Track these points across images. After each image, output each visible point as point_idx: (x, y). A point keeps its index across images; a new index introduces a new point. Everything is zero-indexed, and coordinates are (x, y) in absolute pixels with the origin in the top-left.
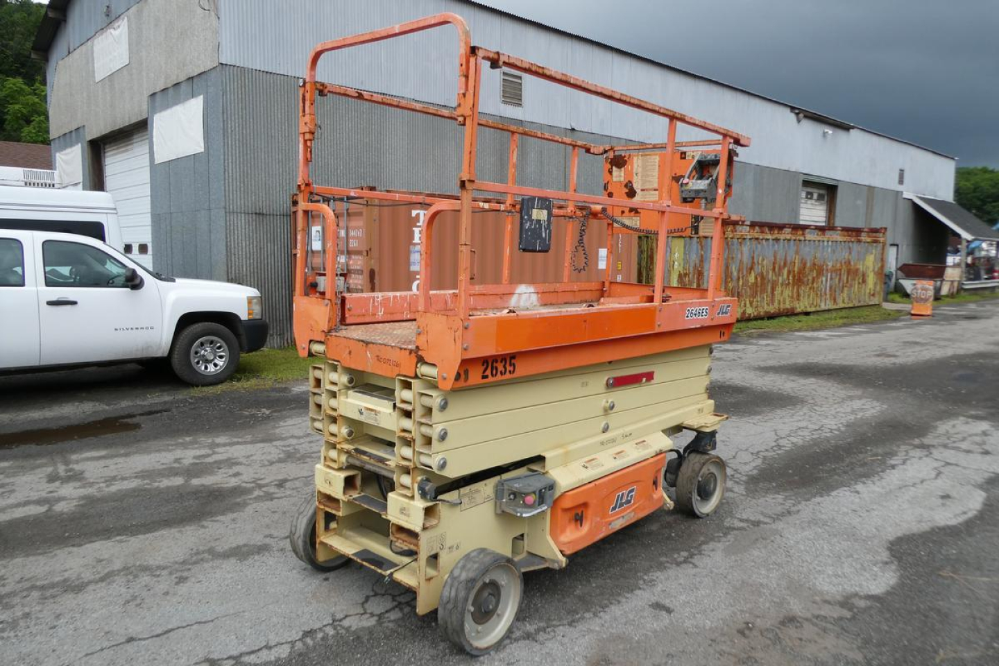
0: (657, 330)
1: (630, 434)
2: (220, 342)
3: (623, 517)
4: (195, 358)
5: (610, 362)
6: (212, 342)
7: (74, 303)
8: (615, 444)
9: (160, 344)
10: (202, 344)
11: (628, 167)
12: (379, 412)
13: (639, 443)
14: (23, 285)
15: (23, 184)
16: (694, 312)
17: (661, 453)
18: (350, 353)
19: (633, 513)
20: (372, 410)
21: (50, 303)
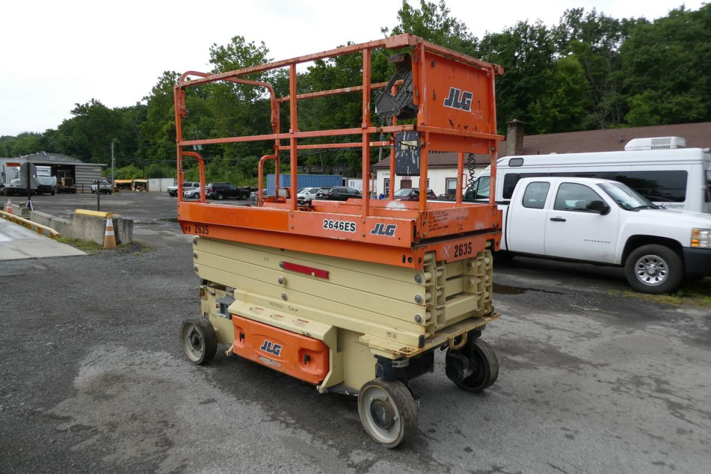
0: (290, 231)
1: (297, 310)
2: (663, 262)
3: (271, 360)
4: (639, 270)
5: (282, 250)
6: (655, 261)
7: (564, 220)
8: (281, 309)
9: (614, 255)
10: (647, 261)
13: (301, 320)
14: (542, 208)
15: (650, 148)
16: (334, 224)
17: (308, 336)
19: (280, 365)
21: (552, 219)
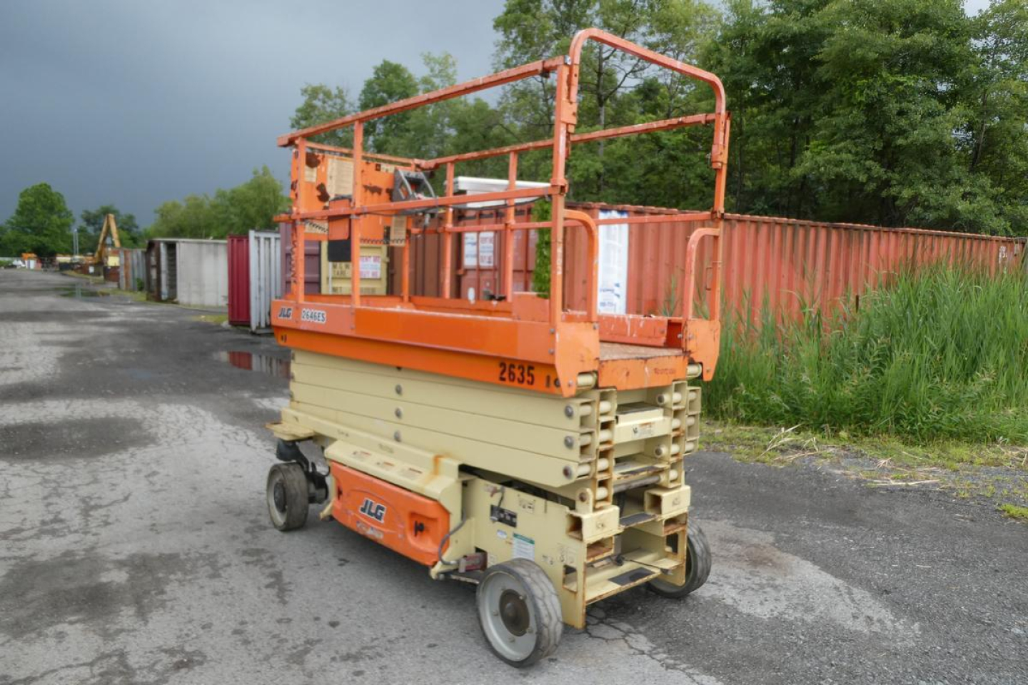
11: (321, 167)
12: (654, 423)
18: (628, 374)
20: (646, 424)
